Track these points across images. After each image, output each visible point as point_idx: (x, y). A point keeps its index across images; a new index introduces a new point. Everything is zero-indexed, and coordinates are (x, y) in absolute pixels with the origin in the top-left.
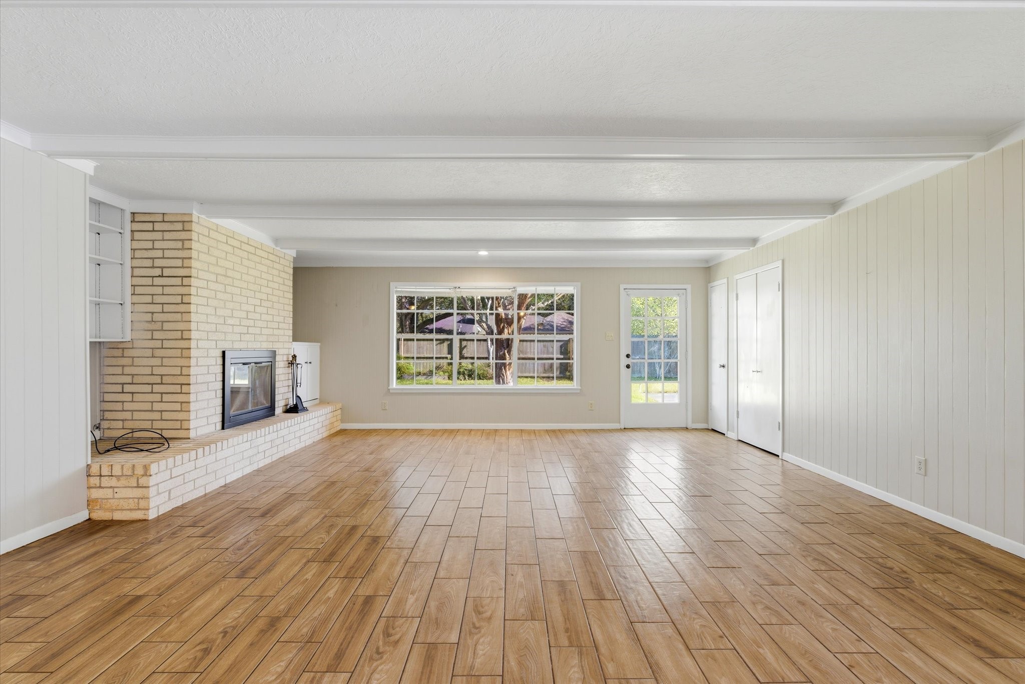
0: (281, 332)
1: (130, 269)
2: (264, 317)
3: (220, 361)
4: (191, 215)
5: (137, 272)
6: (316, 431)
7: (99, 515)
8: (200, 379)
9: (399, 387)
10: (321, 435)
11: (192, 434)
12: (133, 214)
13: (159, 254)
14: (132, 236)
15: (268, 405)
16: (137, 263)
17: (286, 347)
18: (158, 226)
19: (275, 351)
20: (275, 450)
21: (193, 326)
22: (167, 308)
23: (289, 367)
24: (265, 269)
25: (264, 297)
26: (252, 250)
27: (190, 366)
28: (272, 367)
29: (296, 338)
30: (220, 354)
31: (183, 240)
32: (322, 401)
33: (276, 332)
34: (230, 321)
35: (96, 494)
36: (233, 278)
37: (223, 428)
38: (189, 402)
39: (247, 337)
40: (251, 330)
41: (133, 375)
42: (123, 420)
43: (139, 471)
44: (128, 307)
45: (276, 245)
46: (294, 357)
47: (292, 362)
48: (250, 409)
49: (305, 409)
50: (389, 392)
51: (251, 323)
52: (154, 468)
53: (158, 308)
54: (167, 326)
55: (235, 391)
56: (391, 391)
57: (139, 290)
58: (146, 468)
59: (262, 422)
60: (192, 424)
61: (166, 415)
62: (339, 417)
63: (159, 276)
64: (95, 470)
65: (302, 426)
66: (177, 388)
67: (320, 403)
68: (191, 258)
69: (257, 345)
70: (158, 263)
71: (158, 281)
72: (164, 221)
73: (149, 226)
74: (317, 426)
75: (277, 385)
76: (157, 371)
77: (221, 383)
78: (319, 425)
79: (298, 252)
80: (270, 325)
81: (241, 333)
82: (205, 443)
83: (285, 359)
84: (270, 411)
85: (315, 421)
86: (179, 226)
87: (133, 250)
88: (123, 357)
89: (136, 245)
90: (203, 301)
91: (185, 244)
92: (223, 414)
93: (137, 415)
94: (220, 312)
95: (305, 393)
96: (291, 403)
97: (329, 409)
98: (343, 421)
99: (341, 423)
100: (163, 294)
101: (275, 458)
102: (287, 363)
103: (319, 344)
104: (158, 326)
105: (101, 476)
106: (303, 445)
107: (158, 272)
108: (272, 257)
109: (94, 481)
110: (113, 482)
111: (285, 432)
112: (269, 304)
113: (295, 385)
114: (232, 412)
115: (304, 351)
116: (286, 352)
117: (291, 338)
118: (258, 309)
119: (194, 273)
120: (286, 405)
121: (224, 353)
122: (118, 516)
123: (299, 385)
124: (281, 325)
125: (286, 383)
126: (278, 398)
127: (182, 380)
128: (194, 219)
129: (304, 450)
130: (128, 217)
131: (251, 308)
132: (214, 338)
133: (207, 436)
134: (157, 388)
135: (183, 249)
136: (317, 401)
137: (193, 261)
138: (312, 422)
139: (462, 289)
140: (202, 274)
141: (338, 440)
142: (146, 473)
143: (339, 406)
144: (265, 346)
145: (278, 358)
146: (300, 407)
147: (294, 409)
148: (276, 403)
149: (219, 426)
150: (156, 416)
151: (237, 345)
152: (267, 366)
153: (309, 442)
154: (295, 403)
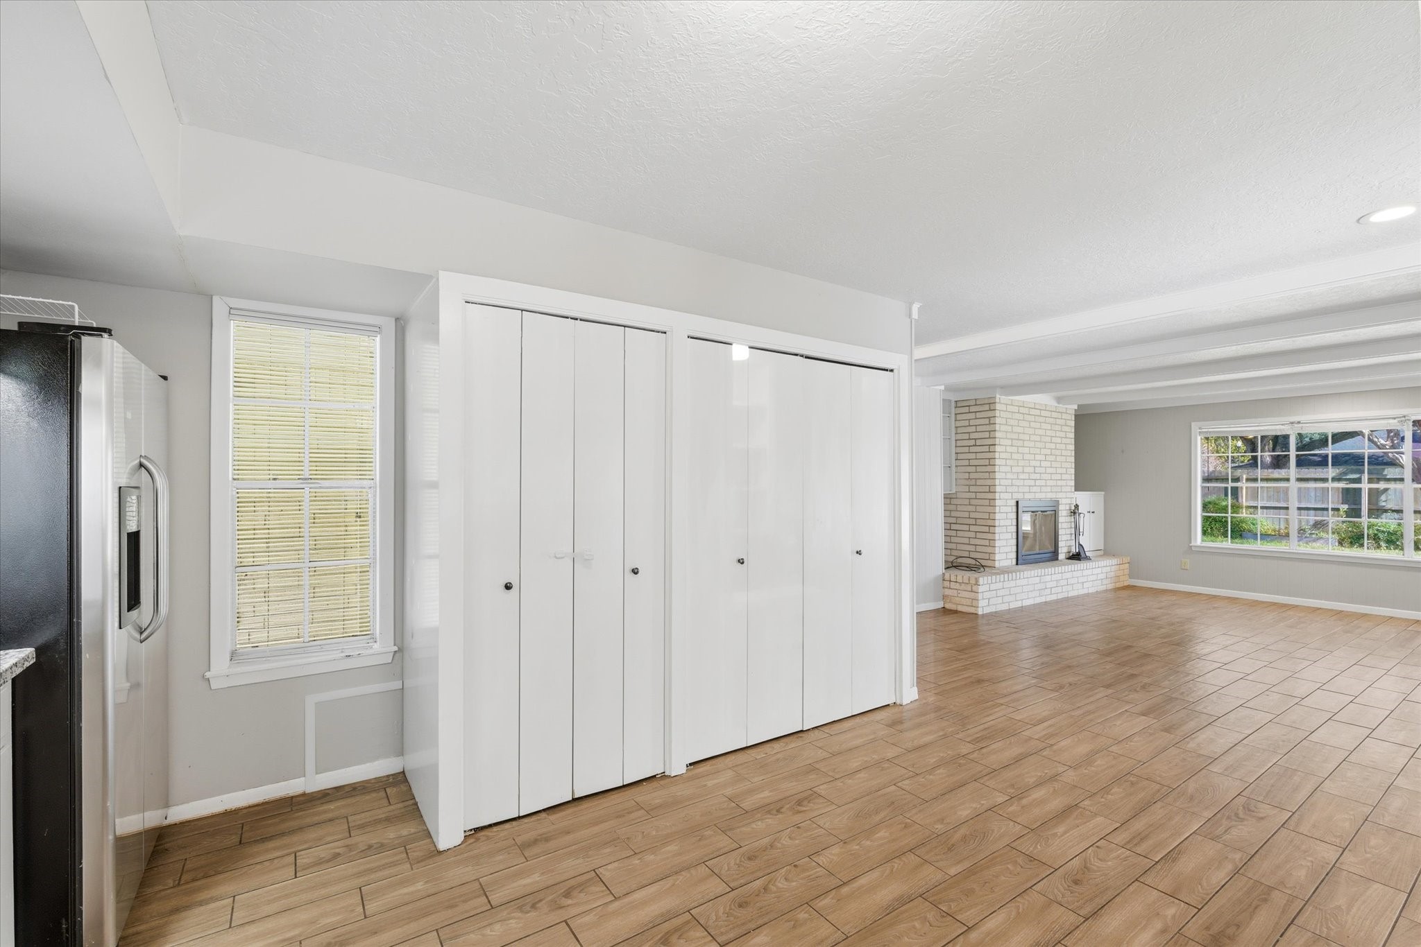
0: (1063, 483)
1: (954, 442)
2: (1049, 470)
3: (1015, 510)
4: (995, 398)
5: (959, 443)
6: (1100, 582)
7: (948, 606)
8: (1002, 523)
9: (1205, 544)
10: (1105, 586)
11: (997, 564)
12: (956, 401)
13: (973, 429)
14: (956, 418)
15: (1053, 550)
16: (959, 437)
17: (1068, 496)
18: (973, 409)
19: (1058, 501)
20: (1059, 589)
21: (997, 482)
22: (979, 469)
23: (1071, 516)
24: (1049, 427)
25: (1048, 452)
26: (1037, 412)
27: (995, 513)
28: (1055, 513)
29: (1079, 487)
30: (1015, 504)
31: (989, 418)
32: (1107, 552)
33: (1059, 483)
34: (1022, 476)
35: (948, 592)
36: (1024, 440)
37: (1017, 564)
38: (995, 540)
39: (1034, 489)
40: (1038, 483)
41: (957, 517)
42: (951, 549)
43: (973, 581)
44: (954, 469)
45: (1059, 403)
46: (1077, 506)
47: (1074, 512)
48: (1038, 551)
49: (1087, 558)
50: (1190, 550)
51: (1037, 476)
52: (981, 581)
53: (973, 469)
54: (979, 482)
55: (1026, 536)
56: (1193, 549)
57: (960, 456)
58: (977, 580)
59: (1048, 563)
60: (997, 557)
61: (979, 549)
62: (1127, 572)
63: (974, 446)
64: (947, 577)
65: (1086, 573)
66: (986, 529)
67: (1104, 555)
68: (995, 431)
69: (1042, 496)
70: (973, 436)
71: (973, 449)
72: (976, 405)
73: (966, 410)
74: (1100, 576)
75: (1061, 532)
76: (973, 515)
77: (1015, 527)
78: (1103, 576)
79: (1079, 406)
80: (1054, 477)
81: (1030, 486)
82: (1004, 571)
83: (1068, 508)
84: (1054, 556)
85: (1099, 570)
86: (987, 407)
87: (956, 427)
88: (950, 504)
89: (959, 424)
90: (1003, 462)
91: (991, 421)
92: (1017, 552)
93: (960, 547)
94: (1015, 469)
95: (1089, 542)
96: (1074, 550)
97: (1114, 561)
98: (1131, 576)
99: (1130, 578)
100: (976, 459)
101: (1060, 596)
102: (1069, 511)
103: (1103, 493)
104: (973, 482)
105: (950, 581)
106: (1085, 591)
107: (972, 442)
108: (1055, 415)
109: (947, 584)
110: (957, 586)
111: (1068, 575)
112: (1052, 458)
113: (1077, 532)
114: (1023, 552)
115: (1086, 500)
116: (1068, 501)
117: (1073, 488)
118: (1043, 464)
119: (997, 441)
120: (1069, 552)
121: (1017, 502)
122: (960, 608)
123: (1081, 534)
124: (1064, 477)
125: (1068, 531)
126: (1061, 544)
127: (990, 522)
128: (997, 400)
129: (1087, 595)
130: (953, 404)
131: (1038, 464)
132: (1010, 491)
133: (1008, 567)
134: (973, 528)
135: (990, 424)
136: (1102, 553)
137: (997, 432)
138: (1095, 571)
139: (1304, 423)
140: (1002, 442)
141: (1124, 593)
142: (977, 584)
143: (1127, 559)
144: (1050, 496)
145: (1061, 507)
146: (1082, 554)
147: (1076, 557)
148: (1060, 549)
149: (1014, 561)
150: (972, 548)
151: (1027, 496)
152: (1051, 515)
153: (1092, 590)
154: (1077, 551)
